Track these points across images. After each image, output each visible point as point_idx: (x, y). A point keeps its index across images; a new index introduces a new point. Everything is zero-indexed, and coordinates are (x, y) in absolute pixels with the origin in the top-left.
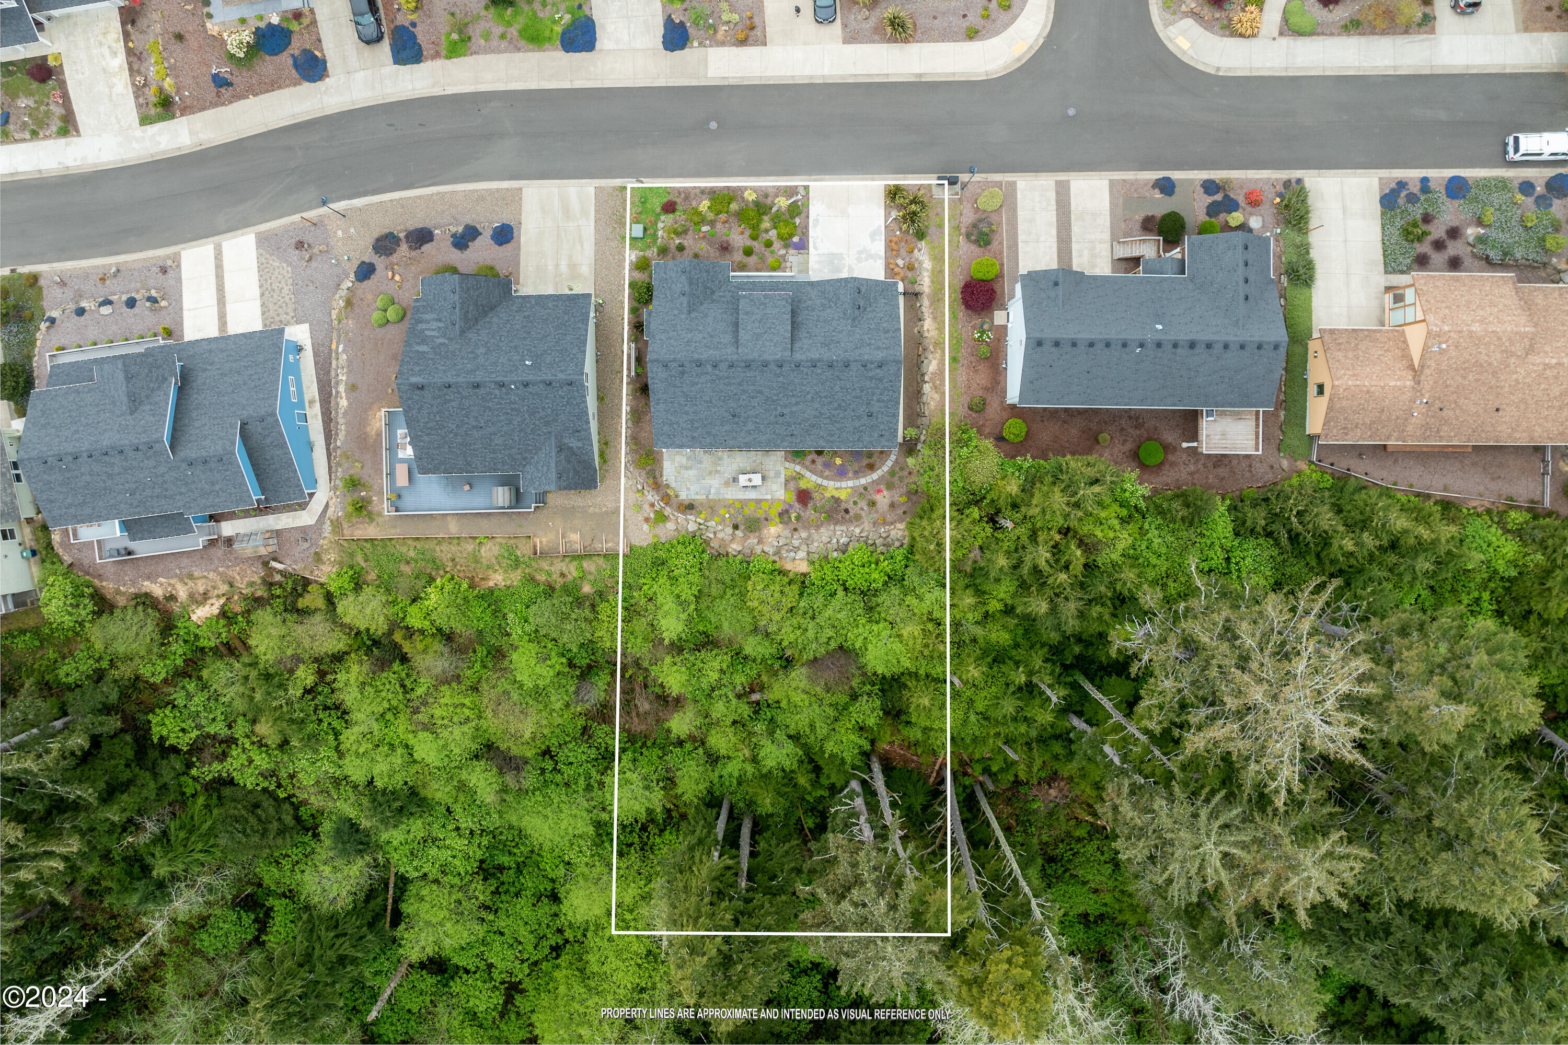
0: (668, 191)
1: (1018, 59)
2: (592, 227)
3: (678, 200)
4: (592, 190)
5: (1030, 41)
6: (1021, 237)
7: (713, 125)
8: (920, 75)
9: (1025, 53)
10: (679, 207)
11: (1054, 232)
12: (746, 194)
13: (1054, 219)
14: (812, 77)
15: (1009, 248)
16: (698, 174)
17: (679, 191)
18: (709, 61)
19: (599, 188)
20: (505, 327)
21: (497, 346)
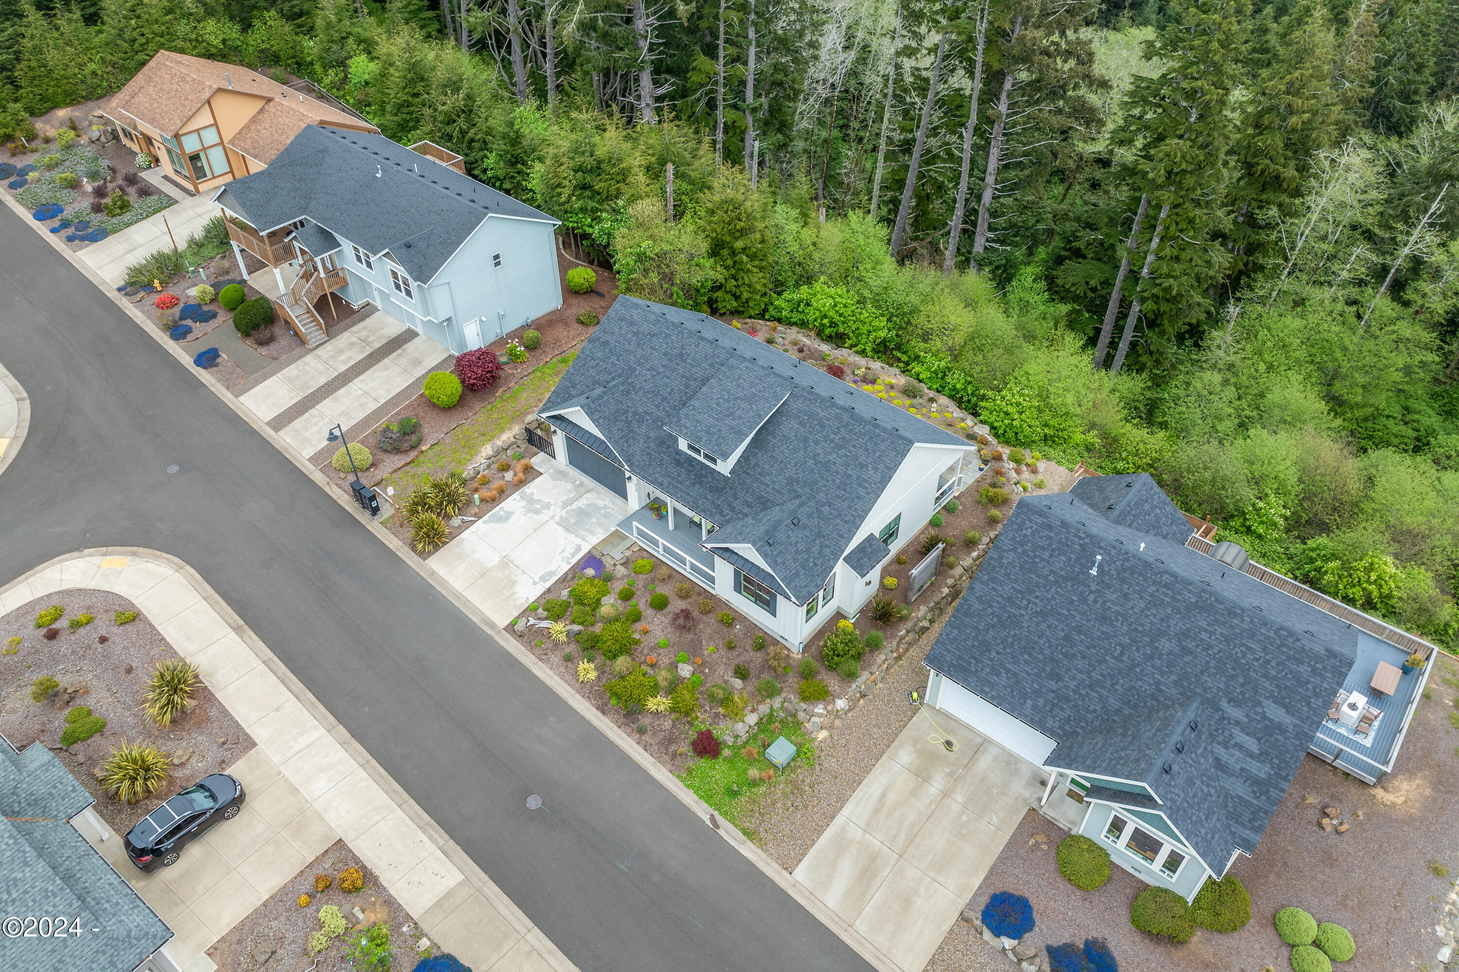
0: (686, 775)
1: (134, 554)
2: (846, 811)
3: (684, 748)
4: (800, 873)
5: (96, 560)
6: (374, 406)
7: (534, 802)
8: (236, 629)
9: (120, 554)
10: (693, 735)
12: (588, 680)
14: (343, 744)
15: (396, 405)
16: (626, 760)
17: (673, 759)
18: (435, 900)
19: (786, 869)
20: (1103, 675)
21: (1133, 640)
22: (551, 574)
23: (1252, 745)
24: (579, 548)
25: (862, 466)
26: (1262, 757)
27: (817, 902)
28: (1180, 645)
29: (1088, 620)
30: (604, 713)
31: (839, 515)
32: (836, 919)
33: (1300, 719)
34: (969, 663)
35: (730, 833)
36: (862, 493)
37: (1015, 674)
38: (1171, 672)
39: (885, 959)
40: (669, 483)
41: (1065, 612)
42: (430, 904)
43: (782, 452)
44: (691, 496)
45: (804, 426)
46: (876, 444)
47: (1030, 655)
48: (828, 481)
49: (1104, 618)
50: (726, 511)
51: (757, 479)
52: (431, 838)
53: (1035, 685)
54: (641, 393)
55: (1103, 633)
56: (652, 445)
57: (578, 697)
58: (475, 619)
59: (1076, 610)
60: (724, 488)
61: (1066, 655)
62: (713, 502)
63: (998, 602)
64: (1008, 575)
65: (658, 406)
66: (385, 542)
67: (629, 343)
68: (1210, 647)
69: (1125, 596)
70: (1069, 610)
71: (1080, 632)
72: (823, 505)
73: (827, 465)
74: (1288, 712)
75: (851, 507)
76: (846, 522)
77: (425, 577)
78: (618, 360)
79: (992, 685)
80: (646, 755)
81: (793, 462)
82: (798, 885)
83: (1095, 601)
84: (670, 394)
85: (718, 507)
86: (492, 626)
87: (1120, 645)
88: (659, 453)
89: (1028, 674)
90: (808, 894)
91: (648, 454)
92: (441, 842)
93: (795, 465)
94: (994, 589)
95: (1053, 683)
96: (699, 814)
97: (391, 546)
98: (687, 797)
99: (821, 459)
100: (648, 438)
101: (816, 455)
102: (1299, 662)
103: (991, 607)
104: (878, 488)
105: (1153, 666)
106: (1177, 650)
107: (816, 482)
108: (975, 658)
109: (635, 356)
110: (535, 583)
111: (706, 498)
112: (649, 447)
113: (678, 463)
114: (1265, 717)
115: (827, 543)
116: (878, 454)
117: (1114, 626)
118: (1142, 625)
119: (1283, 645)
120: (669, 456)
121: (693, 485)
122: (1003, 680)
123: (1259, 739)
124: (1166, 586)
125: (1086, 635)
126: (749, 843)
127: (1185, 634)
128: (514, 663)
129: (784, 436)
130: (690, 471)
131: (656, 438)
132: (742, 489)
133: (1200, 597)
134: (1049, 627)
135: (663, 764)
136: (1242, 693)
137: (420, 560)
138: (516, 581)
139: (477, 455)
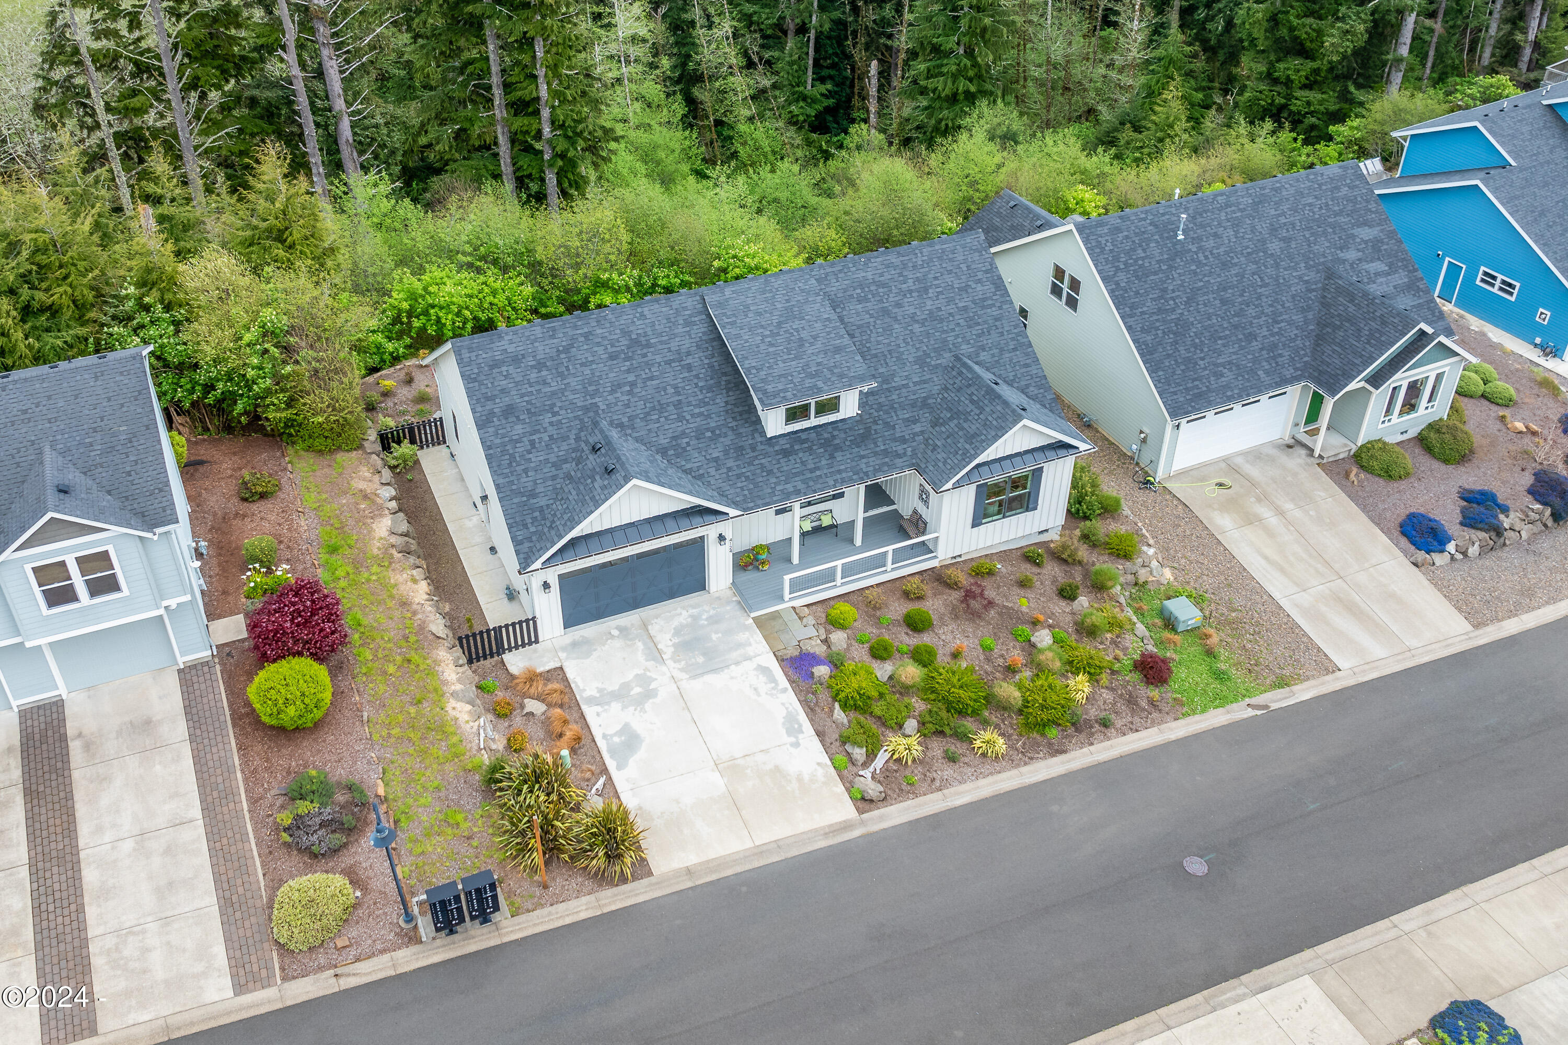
0: (1180, 709)
2: (1275, 594)
3: (1147, 693)
4: (1341, 662)
6: (195, 835)
7: (1195, 867)
11: (90, 876)
12: (1001, 744)
13: (91, 912)
15: (230, 794)
17: (1159, 710)
18: (1342, 1017)
19: (1333, 672)
20: (1271, 306)
21: (1256, 263)
22: (790, 719)
23: (1380, 266)
24: (764, 670)
25: (965, 289)
26: (1392, 269)
27: (1377, 663)
28: (1280, 240)
29: (1219, 276)
30: (1064, 752)
31: (1002, 350)
32: (1400, 657)
33: (1379, 225)
34: (1197, 387)
35: (1279, 699)
36: (995, 312)
37: (1230, 363)
38: (1297, 264)
39: (1450, 641)
40: (803, 481)
41: (1201, 284)
42: (1349, 1026)
43: (879, 343)
44: (845, 470)
45: (867, 300)
46: (951, 260)
47: (1220, 338)
48: (953, 330)
49: (1224, 264)
50: (900, 449)
51: (888, 390)
52: (1236, 1000)
53: (1250, 357)
54: (638, 423)
55: (1236, 275)
56: (730, 463)
57: (1024, 769)
58: (822, 844)
59: (1205, 275)
60: (868, 429)
61: (1237, 315)
62: (876, 454)
63: (1157, 320)
64: (1137, 293)
65: (680, 418)
66: (568, 921)
67: (545, 383)
68: (1293, 225)
69: (1216, 235)
70: (1201, 280)
71: (1225, 289)
72: (978, 355)
73: (933, 316)
74: (1370, 227)
75: (1002, 334)
76: (1015, 349)
77: (689, 884)
78: (555, 414)
79: (1227, 387)
80: (1143, 734)
81: (900, 342)
82: (1355, 670)
83: (1206, 257)
84: (678, 393)
85: (886, 453)
86: (846, 826)
87: (1254, 274)
88: (750, 464)
89: (1234, 353)
90: (1366, 667)
91: (738, 476)
92: (1241, 990)
93: (907, 344)
94: (1143, 313)
95: (1254, 343)
96: (1245, 716)
97: (583, 915)
98: (1217, 718)
99: (921, 316)
100: (716, 460)
101: (913, 317)
102: (1337, 188)
103: (1157, 329)
104: (1002, 296)
105: (1285, 269)
106: (1283, 245)
107: (945, 341)
108: (1194, 380)
109: (574, 392)
110: (796, 745)
111: (863, 457)
112: (729, 469)
113: (786, 453)
114: (1366, 242)
115: (1023, 383)
116: (964, 268)
117: (1236, 264)
118: (1248, 247)
119: (1320, 185)
120: (766, 455)
121: (832, 457)
122: (1229, 376)
123: (1379, 259)
124: (1228, 205)
125: (1230, 287)
126: (1295, 688)
127: (1273, 230)
128: (935, 821)
129: (859, 327)
130: (810, 448)
131: (726, 452)
132: (887, 412)
133: (1251, 195)
134: (1205, 305)
135: (1162, 722)
136: (1340, 238)
137: (645, 881)
138: (777, 767)
139: (459, 727)
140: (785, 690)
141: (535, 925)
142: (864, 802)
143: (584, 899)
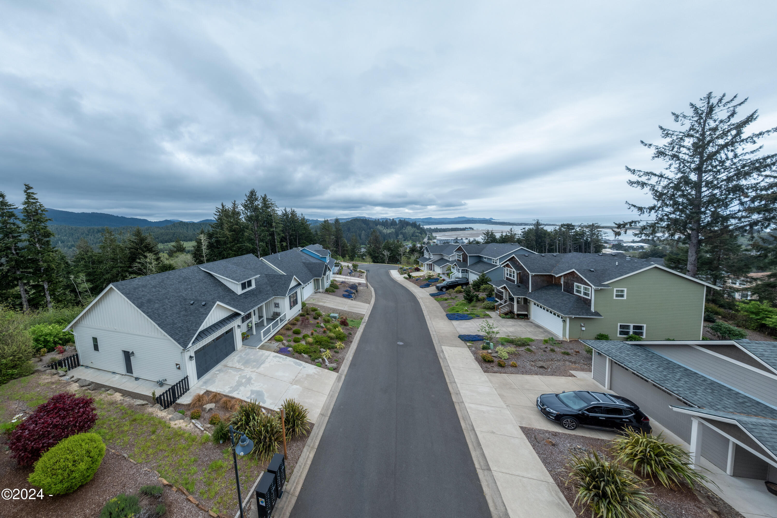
22: (296, 363)
24: (276, 356)
40: (254, 303)
50: (269, 293)
56: (233, 302)
60: (260, 290)
62: (265, 294)
67: (159, 291)
78: (168, 299)
84: (206, 289)
86: (339, 378)
88: (238, 302)
91: (237, 305)
109: (172, 292)
110: (304, 367)
113: (245, 298)
120: (241, 299)
121: (257, 297)
130: (250, 296)
131: (230, 300)
132: (261, 286)
137: (315, 427)
138: (307, 375)
139: (184, 430)
140: (286, 358)
141: (300, 476)
142: (335, 369)
143: (305, 450)
